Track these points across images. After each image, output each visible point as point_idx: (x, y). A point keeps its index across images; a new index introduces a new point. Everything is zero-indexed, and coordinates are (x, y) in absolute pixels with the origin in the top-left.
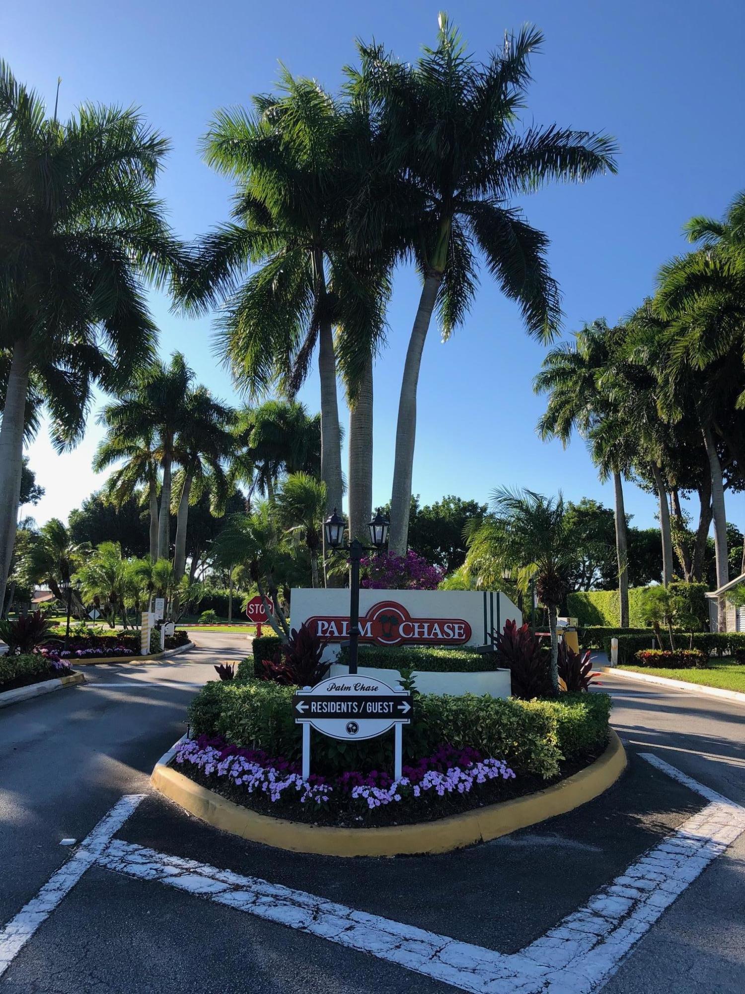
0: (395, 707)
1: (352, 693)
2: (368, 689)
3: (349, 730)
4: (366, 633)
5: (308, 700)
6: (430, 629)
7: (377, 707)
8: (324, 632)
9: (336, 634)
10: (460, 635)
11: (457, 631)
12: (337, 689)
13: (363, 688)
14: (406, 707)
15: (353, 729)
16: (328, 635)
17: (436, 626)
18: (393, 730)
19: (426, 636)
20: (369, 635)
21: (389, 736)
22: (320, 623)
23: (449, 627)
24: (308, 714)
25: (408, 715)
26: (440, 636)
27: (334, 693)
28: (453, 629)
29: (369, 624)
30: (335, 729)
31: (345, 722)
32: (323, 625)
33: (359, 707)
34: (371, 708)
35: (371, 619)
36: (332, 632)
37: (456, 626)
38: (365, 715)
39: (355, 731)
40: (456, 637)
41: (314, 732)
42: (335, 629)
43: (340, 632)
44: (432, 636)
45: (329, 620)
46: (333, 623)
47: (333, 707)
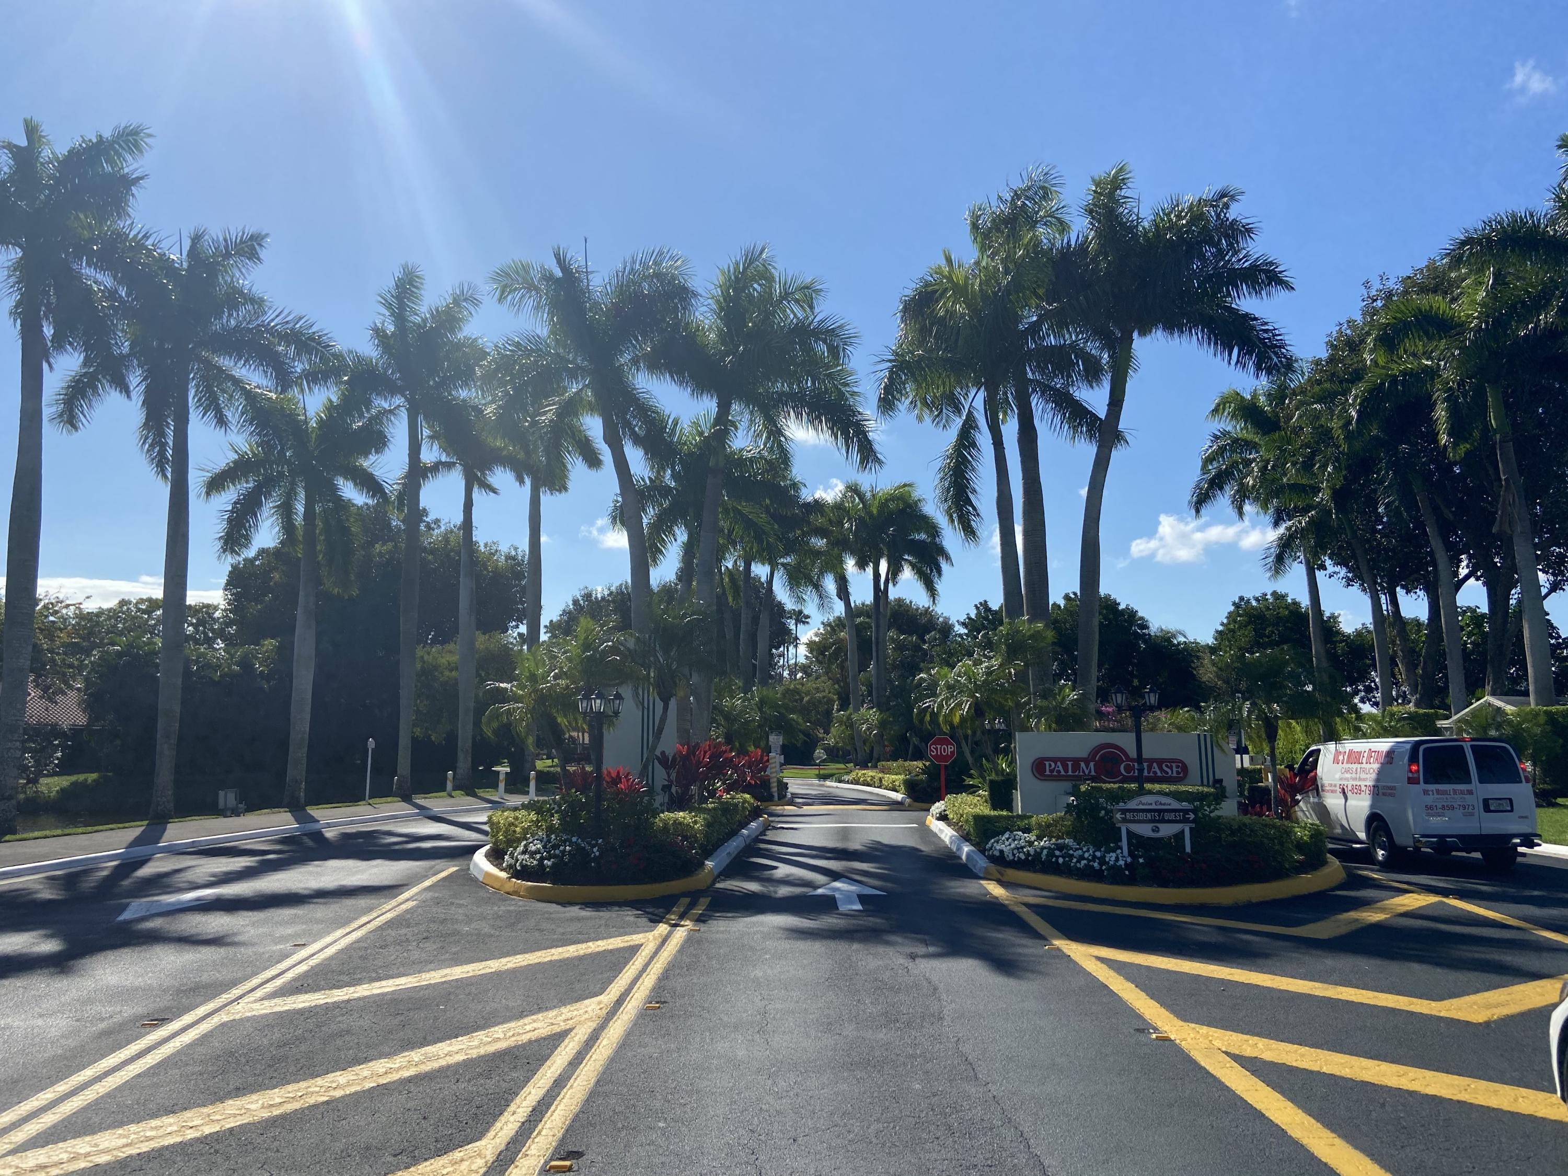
0: (1184, 816)
1: (1154, 807)
2: (1164, 804)
3: (1153, 831)
4: (1090, 772)
5: (1124, 811)
6: (1150, 768)
7: (1172, 816)
8: (1052, 771)
9: (1063, 773)
10: (1178, 773)
11: (1175, 769)
12: (1143, 804)
13: (1161, 804)
14: (1192, 816)
15: (1156, 830)
16: (1055, 773)
17: (1155, 765)
18: (1183, 832)
19: (1146, 773)
20: (1093, 773)
21: (1179, 836)
22: (1047, 763)
23: (1167, 766)
24: (1124, 820)
25: (1193, 821)
26: (1159, 774)
27: (1141, 807)
28: (1171, 768)
29: (1092, 764)
30: (1145, 830)
31: (1151, 825)
32: (1050, 766)
33: (1159, 816)
34: (1167, 816)
35: (1093, 760)
36: (1059, 772)
37: (1174, 765)
38: (1164, 821)
39: (1158, 831)
40: (1175, 774)
41: (1129, 832)
42: (1061, 768)
43: (1066, 771)
44: (1151, 774)
45: (1055, 760)
46: (1059, 764)
47: (1141, 816)
